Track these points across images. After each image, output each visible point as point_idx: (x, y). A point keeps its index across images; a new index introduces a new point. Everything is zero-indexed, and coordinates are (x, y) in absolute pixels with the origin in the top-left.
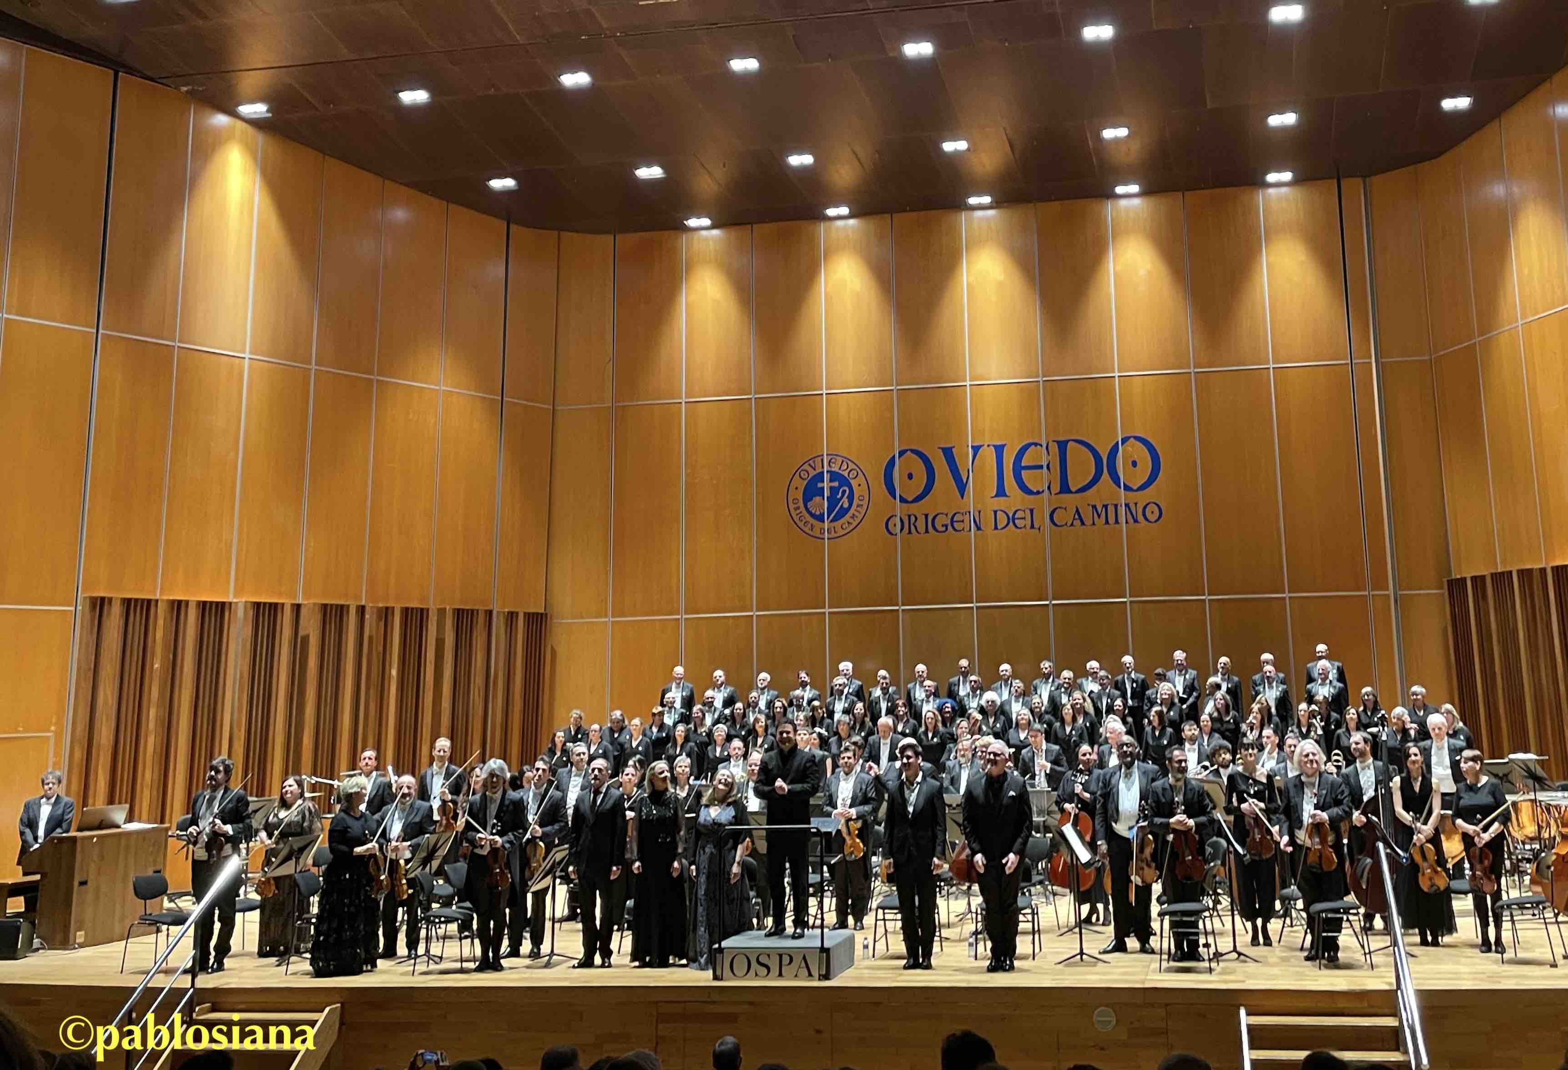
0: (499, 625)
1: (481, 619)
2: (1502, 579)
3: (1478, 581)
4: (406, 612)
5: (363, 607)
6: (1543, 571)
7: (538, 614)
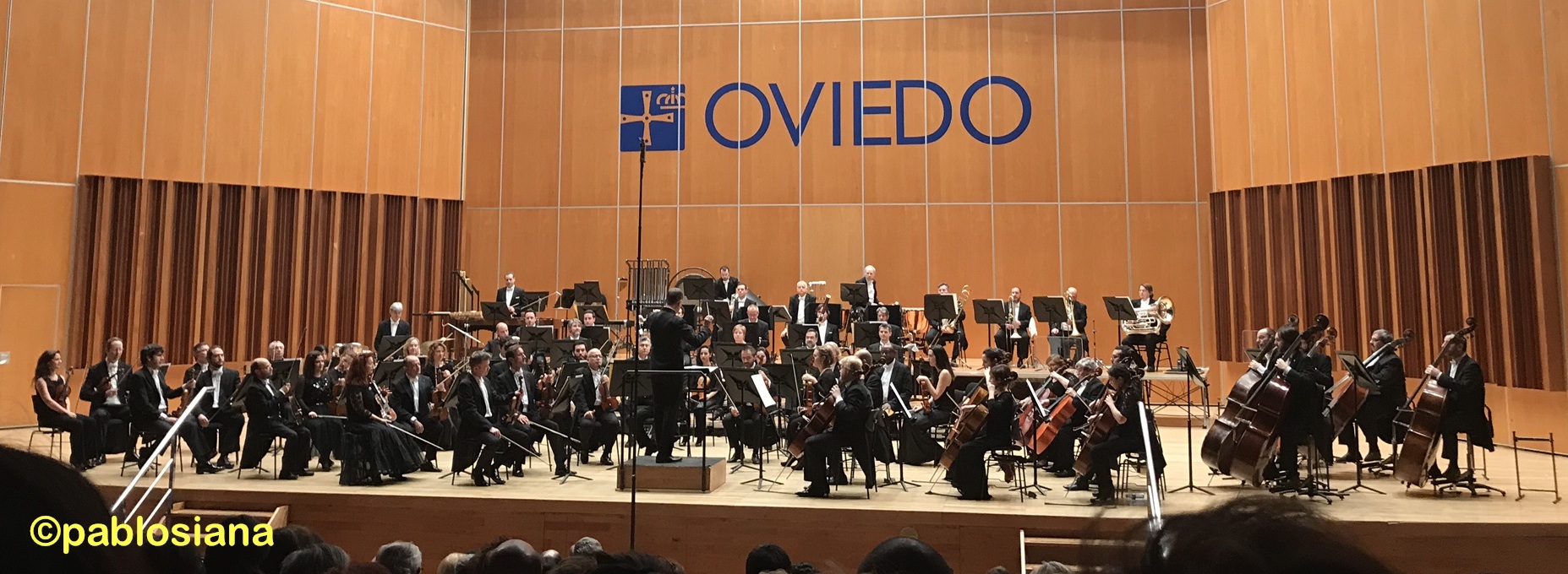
0: (423, 210)
1: (408, 203)
2: (1254, 193)
3: (1235, 194)
4: (345, 195)
5: (311, 191)
6: (1289, 187)
7: (454, 201)
